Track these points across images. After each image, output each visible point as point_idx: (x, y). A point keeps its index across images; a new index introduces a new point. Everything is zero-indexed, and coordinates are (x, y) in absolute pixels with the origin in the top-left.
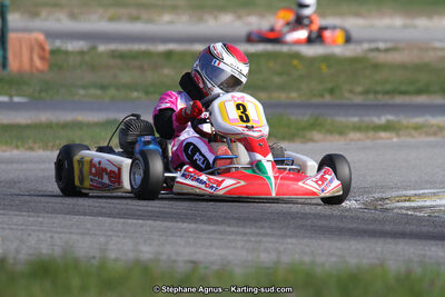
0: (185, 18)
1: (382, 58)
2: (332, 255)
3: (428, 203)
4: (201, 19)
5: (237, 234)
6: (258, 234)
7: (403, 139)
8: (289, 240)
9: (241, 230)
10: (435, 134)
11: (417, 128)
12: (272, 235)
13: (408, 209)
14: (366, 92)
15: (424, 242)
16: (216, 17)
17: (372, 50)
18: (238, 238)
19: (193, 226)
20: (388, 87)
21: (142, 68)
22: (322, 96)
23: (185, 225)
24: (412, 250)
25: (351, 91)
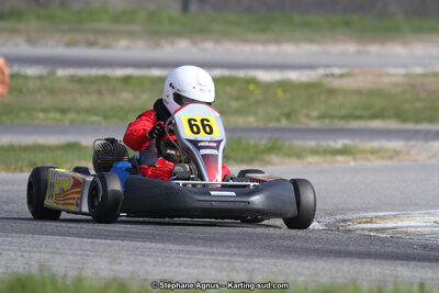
0: (141, 44)
1: (336, 83)
2: (299, 274)
3: (390, 225)
4: (157, 45)
5: (205, 253)
6: (225, 254)
7: (360, 162)
8: (256, 260)
9: (208, 250)
10: (391, 158)
11: (373, 152)
12: (240, 255)
13: (371, 230)
14: (322, 117)
15: (389, 262)
16: (172, 43)
17: (327, 76)
18: (207, 257)
19: (160, 245)
20: (343, 112)
21: (100, 92)
22: (278, 120)
23: (153, 244)
24: (378, 270)
25: (308, 116)
